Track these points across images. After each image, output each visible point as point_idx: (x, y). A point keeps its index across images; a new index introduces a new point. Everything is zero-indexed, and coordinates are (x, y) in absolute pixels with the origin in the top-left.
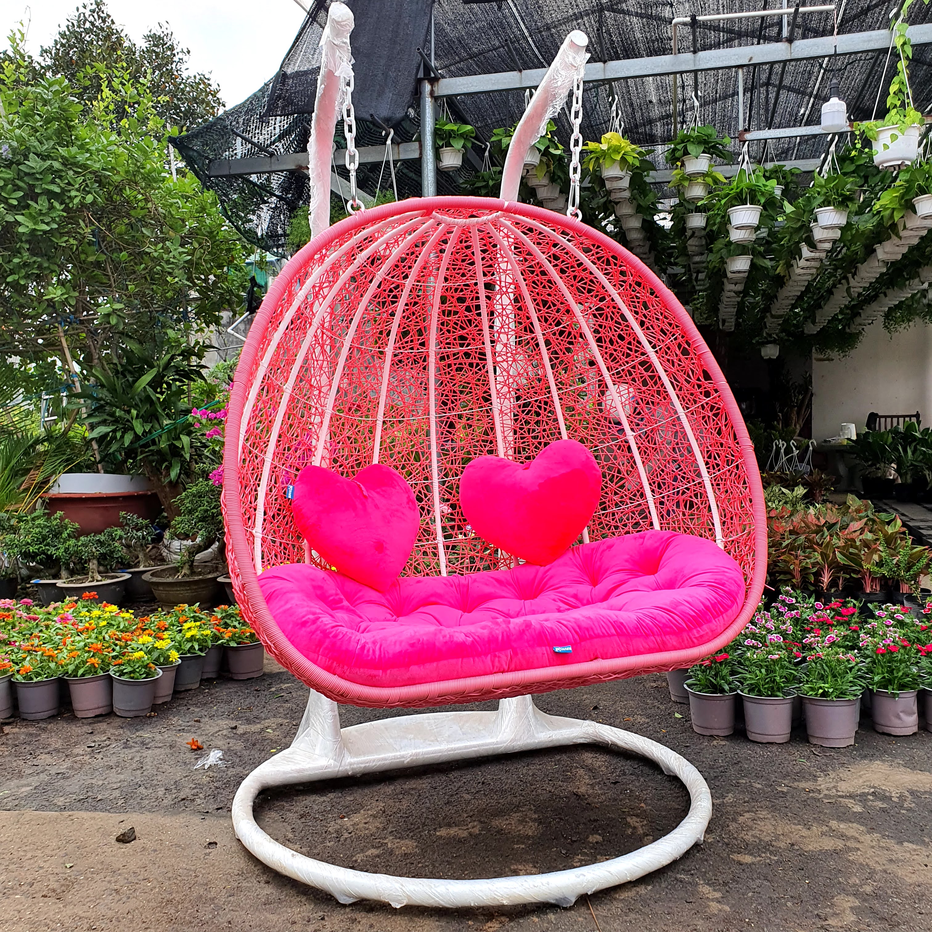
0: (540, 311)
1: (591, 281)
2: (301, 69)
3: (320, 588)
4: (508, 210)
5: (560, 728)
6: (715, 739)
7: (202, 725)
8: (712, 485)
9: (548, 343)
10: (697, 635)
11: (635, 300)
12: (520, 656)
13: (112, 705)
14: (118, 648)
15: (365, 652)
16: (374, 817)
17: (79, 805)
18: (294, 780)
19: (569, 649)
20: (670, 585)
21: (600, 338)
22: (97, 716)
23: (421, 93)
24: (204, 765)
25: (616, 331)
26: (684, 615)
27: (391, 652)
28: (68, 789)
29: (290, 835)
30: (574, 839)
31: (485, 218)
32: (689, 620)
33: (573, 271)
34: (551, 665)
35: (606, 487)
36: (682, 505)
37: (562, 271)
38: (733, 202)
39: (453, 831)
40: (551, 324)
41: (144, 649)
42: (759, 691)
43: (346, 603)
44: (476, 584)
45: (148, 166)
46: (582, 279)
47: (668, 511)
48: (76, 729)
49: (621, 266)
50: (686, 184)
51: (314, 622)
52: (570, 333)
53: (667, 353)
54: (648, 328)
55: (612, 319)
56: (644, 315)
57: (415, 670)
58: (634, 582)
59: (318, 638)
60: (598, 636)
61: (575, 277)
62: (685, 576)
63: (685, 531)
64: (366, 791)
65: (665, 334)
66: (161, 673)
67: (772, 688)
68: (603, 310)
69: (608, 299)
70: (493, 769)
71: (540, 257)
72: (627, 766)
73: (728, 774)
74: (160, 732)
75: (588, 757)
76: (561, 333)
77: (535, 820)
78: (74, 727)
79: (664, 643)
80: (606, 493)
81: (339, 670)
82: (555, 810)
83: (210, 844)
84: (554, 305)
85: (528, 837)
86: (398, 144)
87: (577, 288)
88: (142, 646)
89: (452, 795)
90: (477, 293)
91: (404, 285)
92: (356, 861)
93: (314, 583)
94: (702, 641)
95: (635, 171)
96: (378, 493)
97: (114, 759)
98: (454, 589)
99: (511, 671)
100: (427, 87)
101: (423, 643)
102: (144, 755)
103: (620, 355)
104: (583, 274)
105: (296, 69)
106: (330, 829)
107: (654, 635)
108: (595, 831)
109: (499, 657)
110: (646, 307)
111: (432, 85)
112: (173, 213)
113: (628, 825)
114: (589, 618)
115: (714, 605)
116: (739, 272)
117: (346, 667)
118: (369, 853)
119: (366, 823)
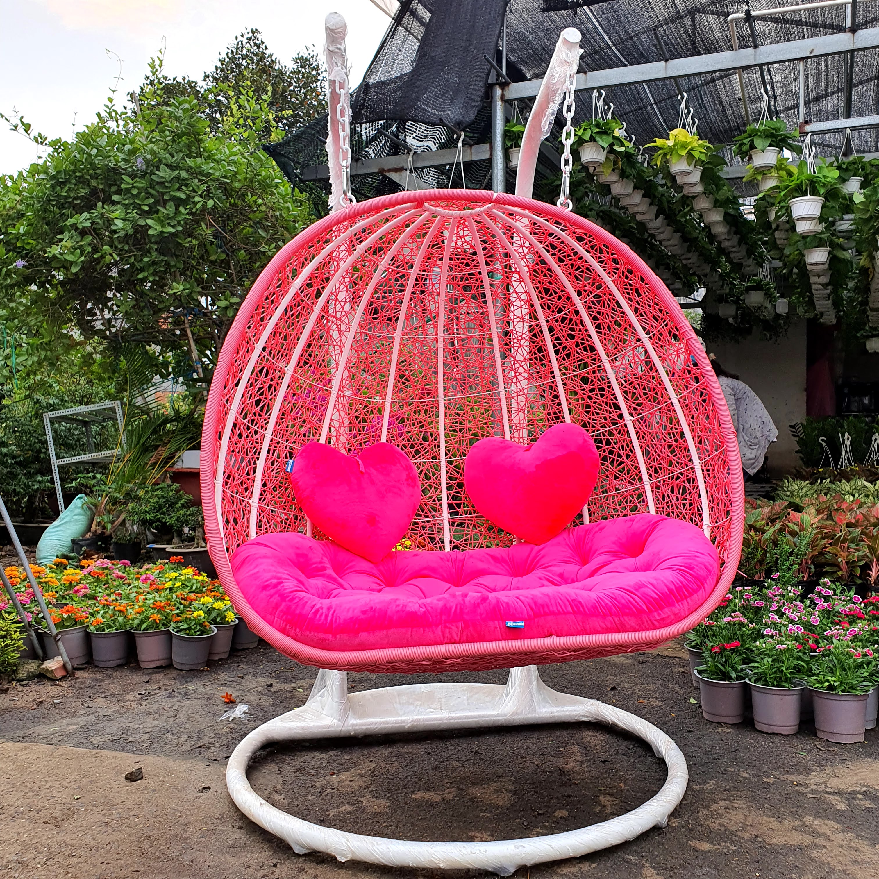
0: (542, 298)
1: (588, 269)
2: (382, 79)
3: (305, 556)
4: (497, 201)
5: (563, 705)
6: (722, 726)
7: (243, 681)
8: (703, 470)
9: (551, 330)
10: (658, 618)
11: (629, 287)
12: (471, 629)
13: (171, 658)
14: (182, 607)
15: (318, 616)
16: (362, 776)
17: (111, 744)
18: (299, 737)
19: (521, 624)
20: (647, 568)
21: (599, 324)
22: (157, 668)
23: (492, 97)
24: (229, 717)
25: (613, 317)
26: (646, 598)
27: (342, 618)
28: (108, 730)
29: (279, 787)
30: (540, 812)
31: (478, 209)
32: (650, 602)
33: (570, 260)
34: (504, 639)
35: (607, 470)
36: (676, 490)
37: (560, 260)
38: (794, 194)
39: (428, 795)
40: (553, 311)
41: (204, 608)
42: (766, 680)
43: (330, 571)
44: (472, 560)
45: (264, 173)
46: (579, 268)
47: (664, 495)
48: (137, 678)
49: (613, 254)
50: (759, 177)
51: (275, 586)
52: (571, 320)
53: (660, 340)
54: (641, 315)
55: (609, 306)
56: (637, 302)
57: (364, 636)
58: (617, 564)
59: (275, 601)
60: (552, 613)
61: (572, 265)
62: (659, 559)
63: (678, 516)
64: (365, 752)
65: (657, 320)
66: (216, 630)
67: (781, 678)
68: (600, 297)
69: (604, 286)
70: (490, 740)
71: (537, 247)
72: (622, 746)
73: (719, 761)
74: (204, 686)
75: (588, 736)
76: (563, 320)
77: (510, 791)
78: (134, 676)
79: (622, 623)
80: (607, 476)
81: (292, 633)
82: (534, 783)
83: (205, 788)
84: (556, 293)
85: (498, 807)
86: (471, 146)
87: (575, 276)
88: (202, 606)
89: (442, 762)
90: (482, 281)
91: (409, 274)
92: (329, 815)
93: (299, 551)
94: (664, 623)
95: (706, 166)
96: (377, 470)
97: (156, 706)
98: (449, 564)
99: (463, 642)
100: (498, 91)
101: (375, 611)
102: (182, 704)
103: (618, 340)
104: (579, 262)
105: (377, 79)
106: (317, 784)
107: (611, 615)
108: (563, 807)
109: (450, 628)
110: (639, 295)
111: (503, 89)
112: (284, 215)
113: (599, 803)
114: (547, 595)
115: (678, 589)
116: (817, 264)
117: (298, 630)
118: (343, 809)
119: (351, 781)
